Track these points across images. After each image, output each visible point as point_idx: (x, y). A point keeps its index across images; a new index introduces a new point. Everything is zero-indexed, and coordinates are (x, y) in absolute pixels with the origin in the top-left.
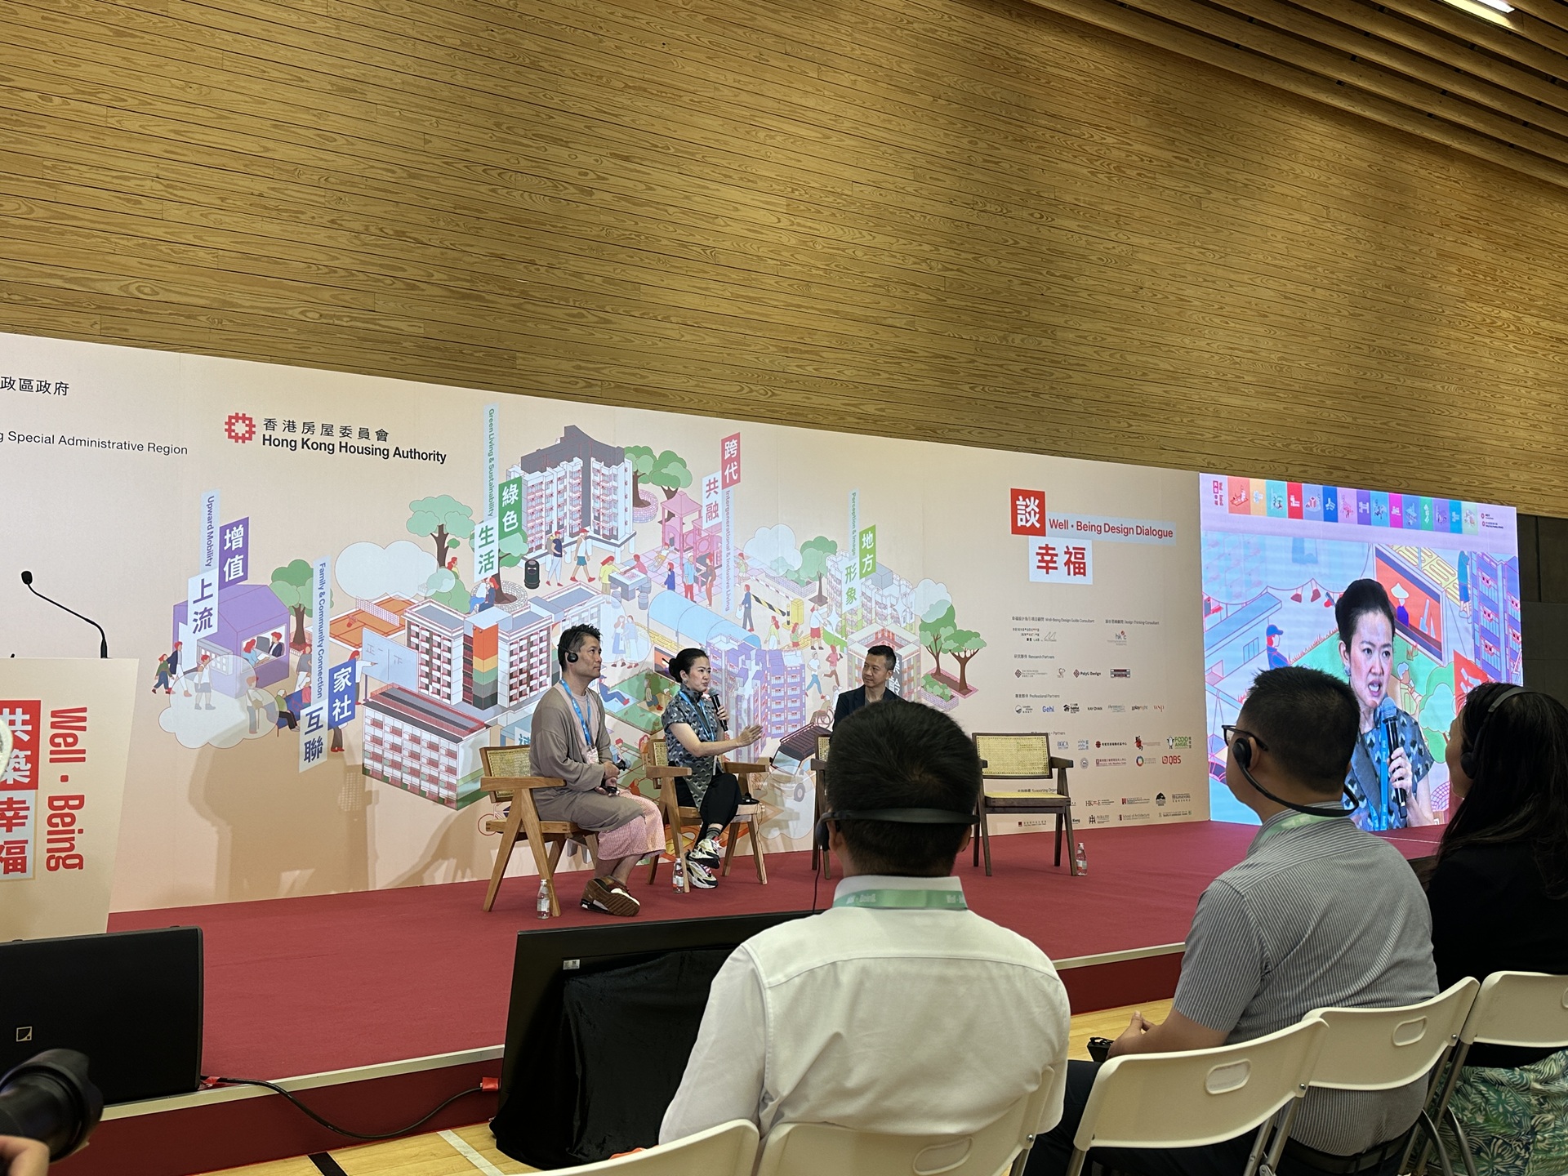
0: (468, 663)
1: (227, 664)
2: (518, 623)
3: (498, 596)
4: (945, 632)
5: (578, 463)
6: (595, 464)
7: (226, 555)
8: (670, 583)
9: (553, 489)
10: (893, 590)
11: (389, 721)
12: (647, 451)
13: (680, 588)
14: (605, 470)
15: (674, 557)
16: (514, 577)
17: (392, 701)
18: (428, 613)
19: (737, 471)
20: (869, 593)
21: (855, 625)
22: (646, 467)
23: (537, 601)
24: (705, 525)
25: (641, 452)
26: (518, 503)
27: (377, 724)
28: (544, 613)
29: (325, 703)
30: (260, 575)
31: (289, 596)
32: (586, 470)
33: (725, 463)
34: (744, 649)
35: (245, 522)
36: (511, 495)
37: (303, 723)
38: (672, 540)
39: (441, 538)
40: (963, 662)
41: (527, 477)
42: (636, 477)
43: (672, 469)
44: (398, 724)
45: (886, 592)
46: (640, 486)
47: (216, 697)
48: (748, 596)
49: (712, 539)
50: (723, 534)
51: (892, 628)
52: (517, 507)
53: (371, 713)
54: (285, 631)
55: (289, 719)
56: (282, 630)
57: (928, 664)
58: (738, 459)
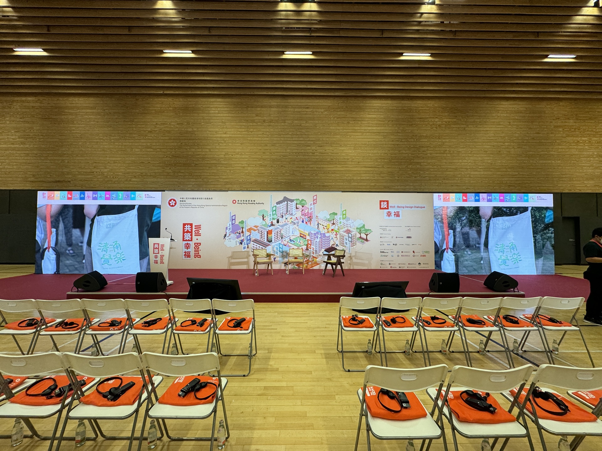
0: (267, 235)
1: (232, 235)
2: (275, 229)
3: (272, 225)
4: (362, 229)
5: (286, 202)
6: (289, 202)
7: (232, 220)
8: (303, 222)
9: (282, 207)
10: (350, 221)
11: (255, 244)
12: (299, 199)
13: (305, 222)
14: (291, 203)
15: (304, 217)
16: (275, 222)
17: (256, 241)
18: (261, 228)
19: (316, 201)
20: (344, 222)
21: (341, 228)
22: (298, 202)
23: (279, 225)
24: (310, 211)
25: (297, 200)
26: (276, 210)
27: (254, 244)
28: (280, 227)
29: (246, 241)
30: (237, 223)
31: (241, 225)
32: (287, 204)
33: (314, 200)
34: (317, 233)
35: (235, 215)
36: (274, 209)
37: (243, 244)
38: (303, 214)
39: (263, 216)
40: (367, 235)
41: (277, 205)
42: (296, 204)
43: (303, 202)
44: (257, 244)
45: (348, 222)
46: (297, 205)
47: (231, 240)
48: (318, 223)
49: (311, 214)
50: (313, 213)
51: (349, 228)
52: (275, 210)
53: (252, 243)
54: (241, 231)
55: (241, 243)
56: (240, 230)
57: (358, 236)
58: (316, 199)
